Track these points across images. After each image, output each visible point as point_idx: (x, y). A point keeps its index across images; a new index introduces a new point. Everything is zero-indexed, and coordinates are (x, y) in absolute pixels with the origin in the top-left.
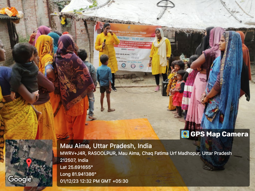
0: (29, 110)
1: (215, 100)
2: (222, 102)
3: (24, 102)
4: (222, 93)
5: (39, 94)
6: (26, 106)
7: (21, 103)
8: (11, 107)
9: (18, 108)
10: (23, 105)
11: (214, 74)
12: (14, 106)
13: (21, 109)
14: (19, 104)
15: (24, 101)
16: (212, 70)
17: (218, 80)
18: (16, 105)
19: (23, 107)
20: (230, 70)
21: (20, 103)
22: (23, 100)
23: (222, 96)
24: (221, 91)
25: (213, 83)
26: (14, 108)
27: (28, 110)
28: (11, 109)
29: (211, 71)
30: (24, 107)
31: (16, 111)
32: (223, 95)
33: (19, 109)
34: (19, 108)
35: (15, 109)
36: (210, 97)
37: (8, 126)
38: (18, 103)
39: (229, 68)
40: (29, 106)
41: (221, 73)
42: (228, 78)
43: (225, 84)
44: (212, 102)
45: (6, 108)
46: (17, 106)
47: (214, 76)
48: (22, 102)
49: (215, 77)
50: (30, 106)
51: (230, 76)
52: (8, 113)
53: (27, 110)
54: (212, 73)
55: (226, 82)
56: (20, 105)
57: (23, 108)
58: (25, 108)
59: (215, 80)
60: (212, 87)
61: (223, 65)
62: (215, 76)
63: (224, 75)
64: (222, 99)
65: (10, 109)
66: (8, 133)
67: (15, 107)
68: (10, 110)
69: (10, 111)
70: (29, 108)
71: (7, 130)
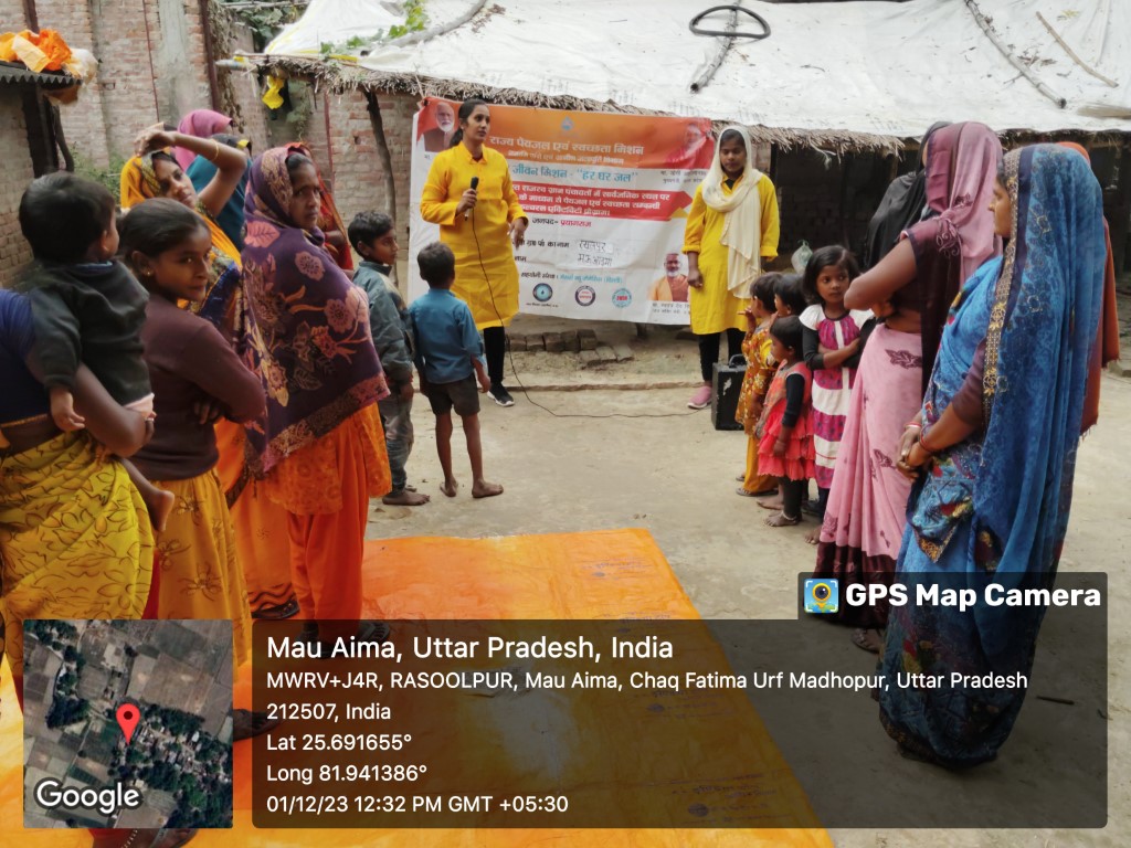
0: (112, 486)
1: (955, 462)
2: (990, 477)
3: (92, 450)
4: (989, 438)
5: (155, 414)
6: (99, 467)
7: (76, 455)
8: (34, 476)
9: (62, 478)
10: (87, 464)
11: (959, 341)
12: (46, 470)
13: (75, 482)
14: (69, 462)
15: (88, 446)
16: (954, 322)
17: (976, 374)
18: (53, 466)
19: (84, 473)
20: (1033, 332)
21: (73, 456)
22: (85, 443)
23: (990, 452)
24: (990, 428)
25: (952, 386)
26: (47, 477)
27: (109, 488)
28: (33, 484)
29: (948, 328)
30: (90, 474)
31: (52, 492)
32: (995, 447)
33: (67, 484)
34: (67, 479)
35: (47, 483)
36: (936, 445)
37: (17, 563)
38: (64, 457)
39: (1027, 323)
40: (115, 469)
41: (989, 343)
42: (1022, 369)
43: (1005, 398)
44: (942, 467)
45: (9, 480)
46: (60, 468)
47: (958, 348)
48: (80, 451)
49: (964, 354)
50: (119, 467)
51: (1034, 361)
52: (20, 500)
53: (104, 485)
54: (951, 337)
55: (1011, 387)
56: (70, 466)
57: (87, 478)
58: (93, 478)
59: (962, 369)
60: (947, 399)
61: (1001, 306)
62: (964, 348)
63: (1004, 356)
64: (992, 465)
65: (27, 482)
66: (18, 592)
67: (50, 473)
68: (26, 486)
69: (25, 493)
70: (111, 479)
71: (18, 577)
